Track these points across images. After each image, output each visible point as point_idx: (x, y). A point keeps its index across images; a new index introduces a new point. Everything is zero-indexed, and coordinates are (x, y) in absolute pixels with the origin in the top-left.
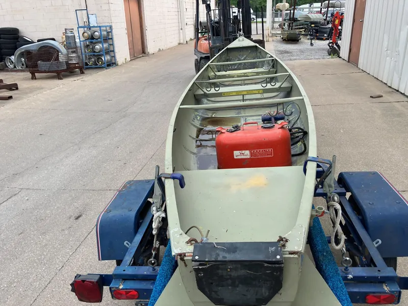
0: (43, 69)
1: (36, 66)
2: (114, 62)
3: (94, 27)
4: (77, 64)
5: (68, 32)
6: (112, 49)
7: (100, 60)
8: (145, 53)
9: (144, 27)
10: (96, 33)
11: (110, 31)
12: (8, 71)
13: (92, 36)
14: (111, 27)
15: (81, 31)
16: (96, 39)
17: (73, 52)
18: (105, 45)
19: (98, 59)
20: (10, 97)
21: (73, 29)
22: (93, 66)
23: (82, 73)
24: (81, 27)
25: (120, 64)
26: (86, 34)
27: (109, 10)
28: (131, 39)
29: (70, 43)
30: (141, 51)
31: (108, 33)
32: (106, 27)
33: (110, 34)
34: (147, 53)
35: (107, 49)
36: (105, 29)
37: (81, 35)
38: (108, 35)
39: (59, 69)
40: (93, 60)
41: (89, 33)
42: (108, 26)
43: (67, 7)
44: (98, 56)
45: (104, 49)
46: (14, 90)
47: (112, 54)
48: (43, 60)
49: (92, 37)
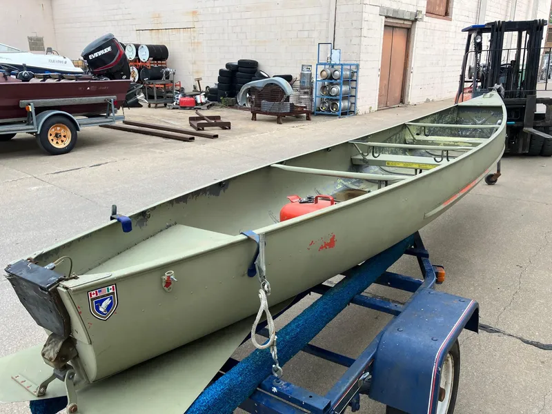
0: (264, 110)
1: (259, 105)
2: (353, 110)
3: (335, 64)
4: (305, 107)
5: (305, 69)
6: (353, 94)
7: (335, 106)
8: (403, 103)
9: (409, 69)
10: (337, 72)
11: (355, 70)
12: (237, 108)
13: (331, 75)
14: (357, 66)
15: (321, 68)
16: (336, 80)
17: (305, 93)
18: (345, 88)
19: (333, 104)
20: (216, 136)
21: (311, 66)
22: (326, 113)
23: (308, 119)
24: (321, 64)
25: (360, 113)
26: (324, 73)
27: (360, 45)
28: (386, 82)
29: (304, 82)
30: (399, 100)
31: (353, 73)
32: (350, 65)
33: (355, 74)
34: (406, 103)
35: (346, 93)
36: (349, 67)
37: (319, 73)
38: (352, 76)
39: (281, 112)
40: (327, 105)
41: (329, 72)
42: (354, 65)
43: (313, 39)
44: (333, 101)
45: (343, 92)
46: (226, 129)
47: (352, 100)
48: (269, 100)
49: (331, 77)
